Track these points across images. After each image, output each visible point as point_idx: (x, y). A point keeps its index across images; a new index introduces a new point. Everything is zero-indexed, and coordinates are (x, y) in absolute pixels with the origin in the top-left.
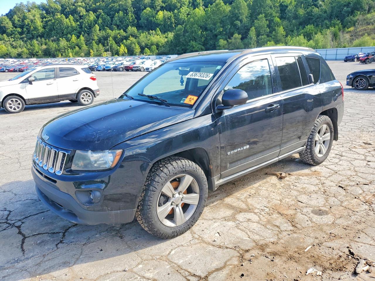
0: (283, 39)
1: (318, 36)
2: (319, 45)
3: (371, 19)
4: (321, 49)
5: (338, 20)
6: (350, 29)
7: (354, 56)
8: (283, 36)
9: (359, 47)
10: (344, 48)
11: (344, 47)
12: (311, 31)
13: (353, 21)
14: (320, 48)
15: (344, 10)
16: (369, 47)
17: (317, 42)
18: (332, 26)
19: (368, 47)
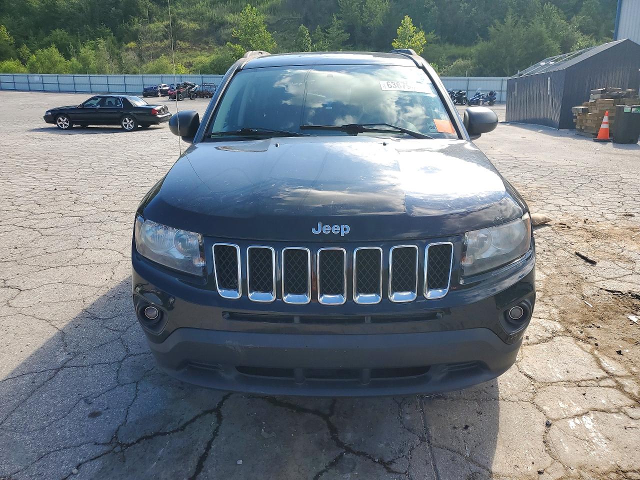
0: (12, 52)
1: (86, 51)
2: (91, 66)
3: (157, 32)
4: (96, 73)
5: (107, 27)
6: (129, 45)
7: (155, 88)
8: (11, 45)
9: (158, 75)
10: (134, 75)
11: (135, 73)
12: (64, 40)
13: (130, 31)
14: (94, 73)
15: (111, 11)
16: (172, 75)
17: (84, 61)
18: (99, 37)
19: (168, 75)
